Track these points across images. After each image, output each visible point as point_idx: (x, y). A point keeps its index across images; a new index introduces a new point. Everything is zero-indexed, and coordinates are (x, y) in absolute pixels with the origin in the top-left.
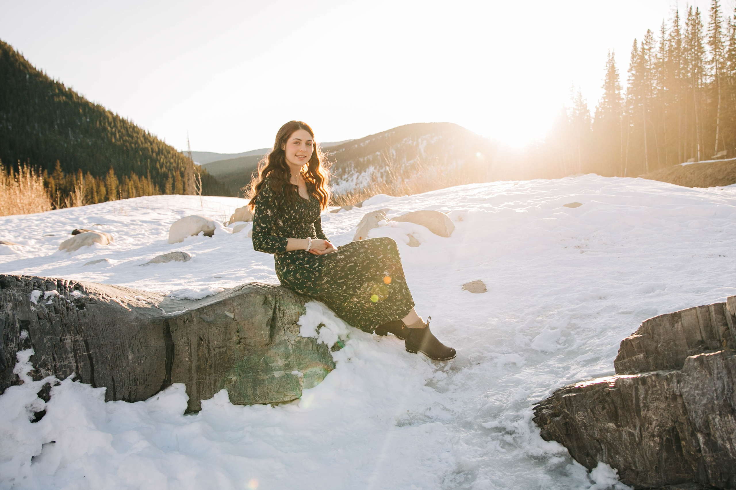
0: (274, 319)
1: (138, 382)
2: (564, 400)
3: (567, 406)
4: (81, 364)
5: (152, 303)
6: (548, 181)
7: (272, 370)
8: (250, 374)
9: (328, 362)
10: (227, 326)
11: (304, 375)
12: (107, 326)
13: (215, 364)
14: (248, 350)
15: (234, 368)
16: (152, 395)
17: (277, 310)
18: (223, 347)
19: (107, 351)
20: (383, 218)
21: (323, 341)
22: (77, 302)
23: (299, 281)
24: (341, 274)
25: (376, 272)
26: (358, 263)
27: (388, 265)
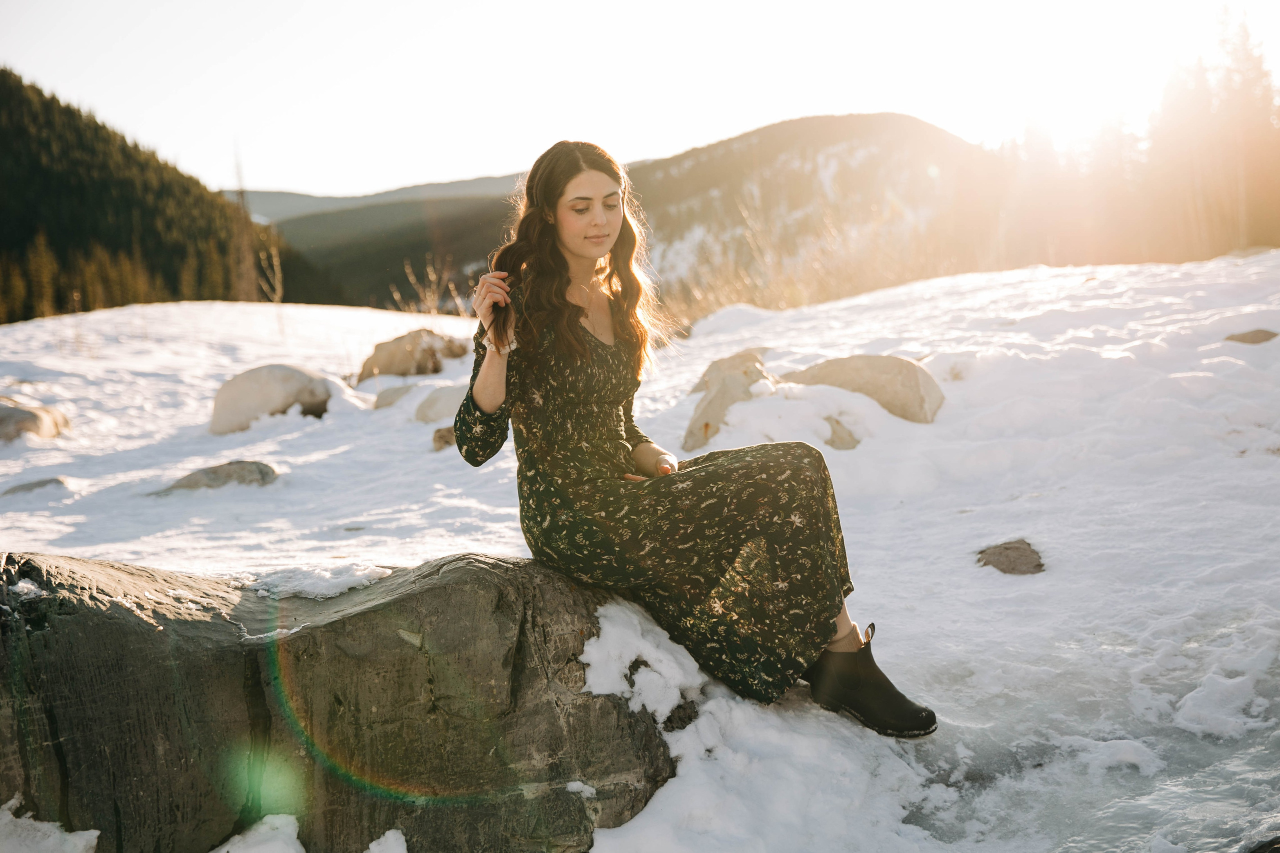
0: (520, 650)
1: (179, 815)
4: (37, 772)
5: (214, 609)
6: (1177, 272)
7: (516, 779)
8: (461, 791)
9: (657, 758)
10: (403, 666)
11: (598, 792)
12: (103, 671)
14: (455, 728)
15: (421, 774)
17: (529, 625)
18: (393, 722)
19: (102, 736)
20: (760, 375)
21: (643, 705)
22: (26, 611)
23: (582, 553)
24: (686, 529)
25: (771, 517)
26: (727, 497)
27: (801, 499)
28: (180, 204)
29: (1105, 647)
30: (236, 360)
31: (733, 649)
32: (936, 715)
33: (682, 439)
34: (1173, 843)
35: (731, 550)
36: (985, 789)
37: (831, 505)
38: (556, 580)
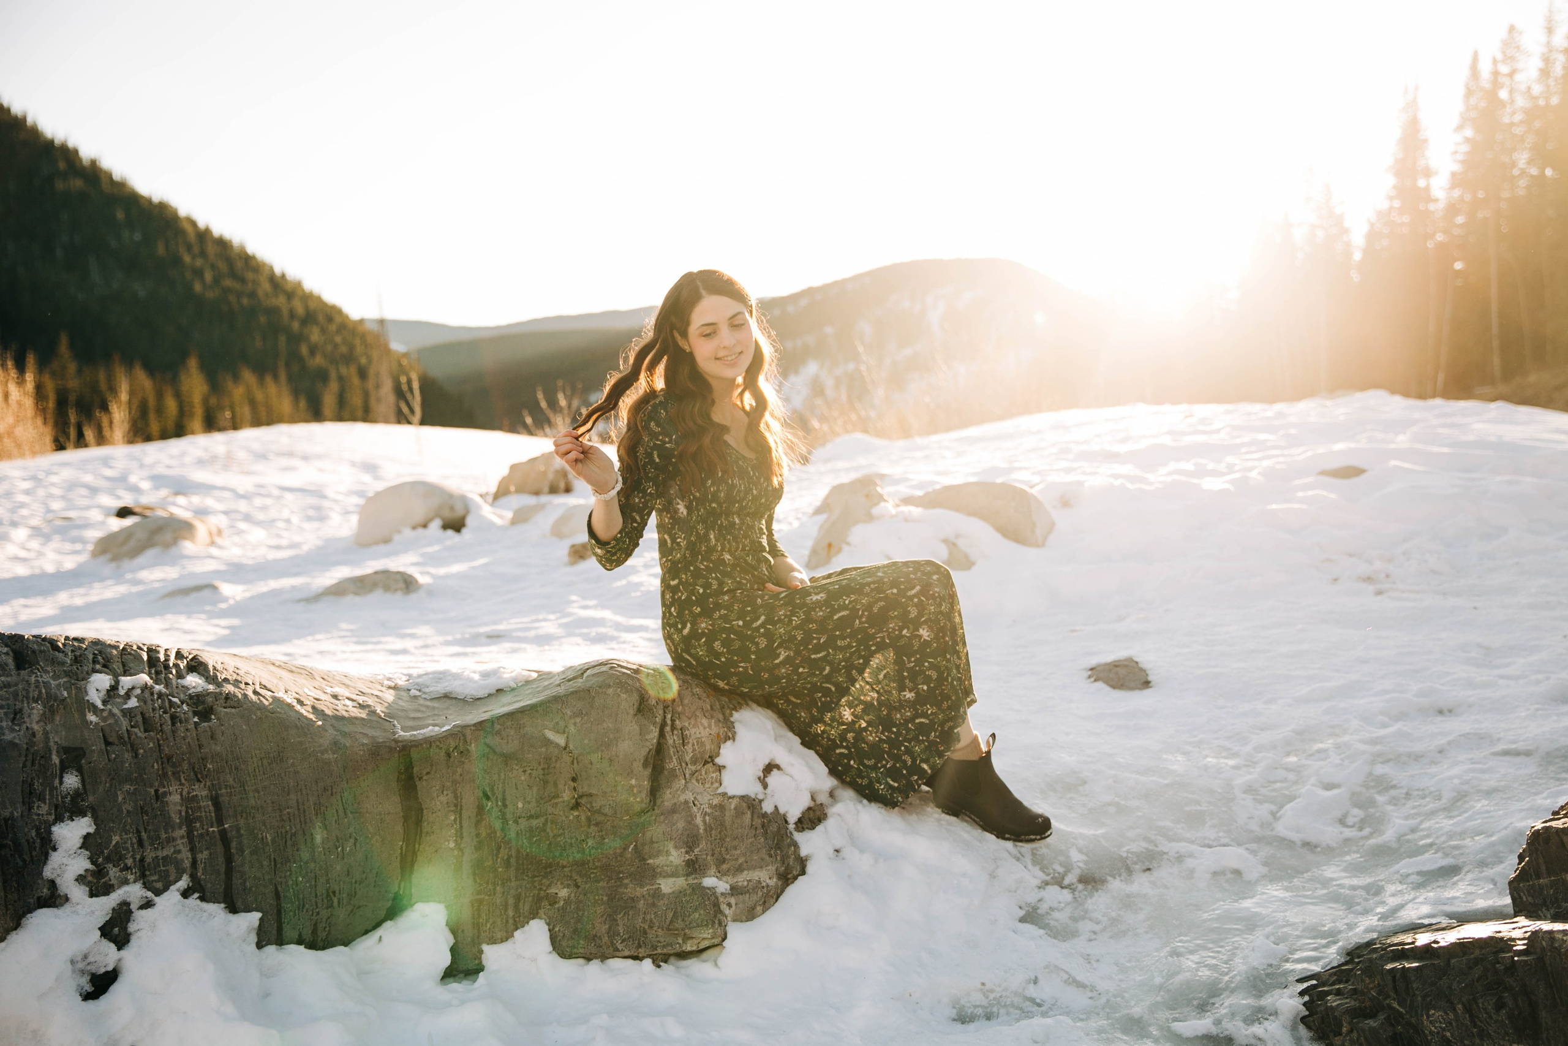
0: (660, 750)
1: (335, 900)
2: (1389, 978)
3: (1396, 992)
4: (203, 856)
5: (369, 706)
6: (1270, 411)
7: (654, 874)
8: (601, 884)
9: (788, 857)
10: (548, 765)
11: (732, 888)
12: (265, 762)
13: (518, 858)
14: (597, 824)
15: (564, 868)
16: (366, 932)
17: (668, 728)
18: (537, 817)
19: (264, 824)
20: (881, 498)
21: (776, 807)
22: (194, 704)
23: (719, 660)
24: (819, 639)
25: (901, 630)
26: (859, 609)
27: (930, 614)
28: (323, 331)
29: (1209, 759)
30: (377, 478)
31: (861, 756)
32: (1052, 821)
33: (806, 558)
34: (1275, 943)
35: (861, 661)
36: (1097, 891)
37: (957, 620)
38: (694, 686)
